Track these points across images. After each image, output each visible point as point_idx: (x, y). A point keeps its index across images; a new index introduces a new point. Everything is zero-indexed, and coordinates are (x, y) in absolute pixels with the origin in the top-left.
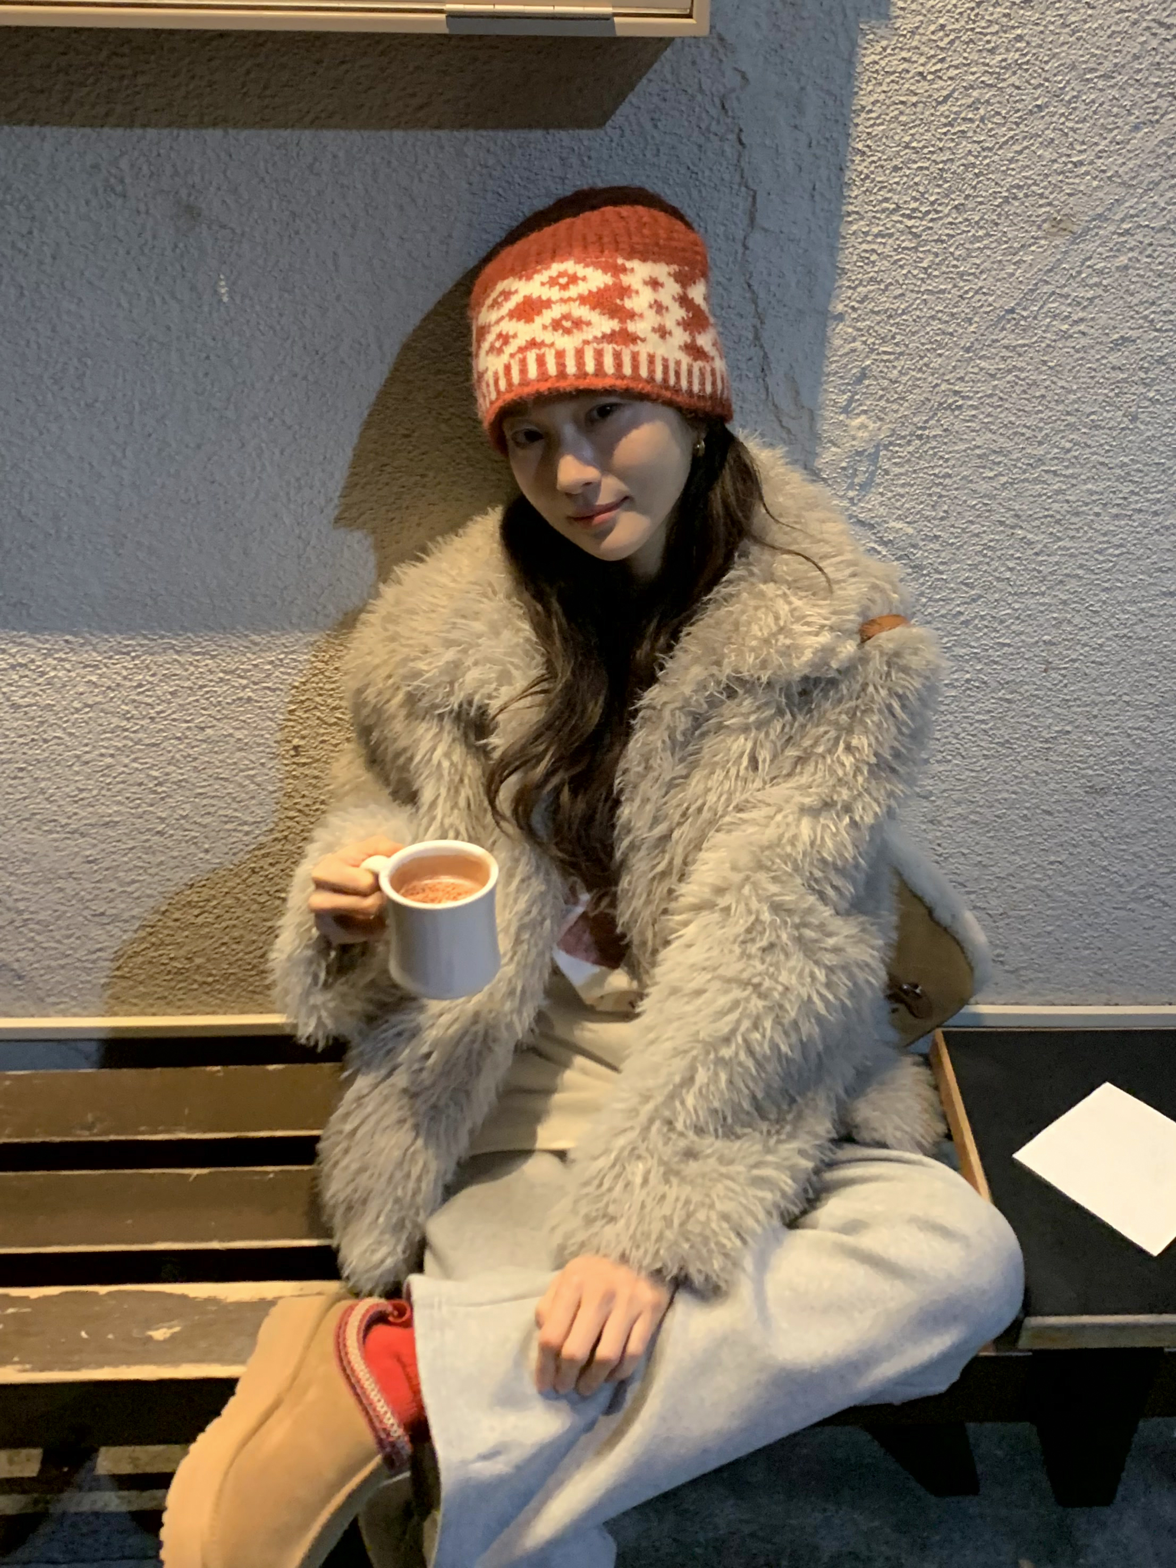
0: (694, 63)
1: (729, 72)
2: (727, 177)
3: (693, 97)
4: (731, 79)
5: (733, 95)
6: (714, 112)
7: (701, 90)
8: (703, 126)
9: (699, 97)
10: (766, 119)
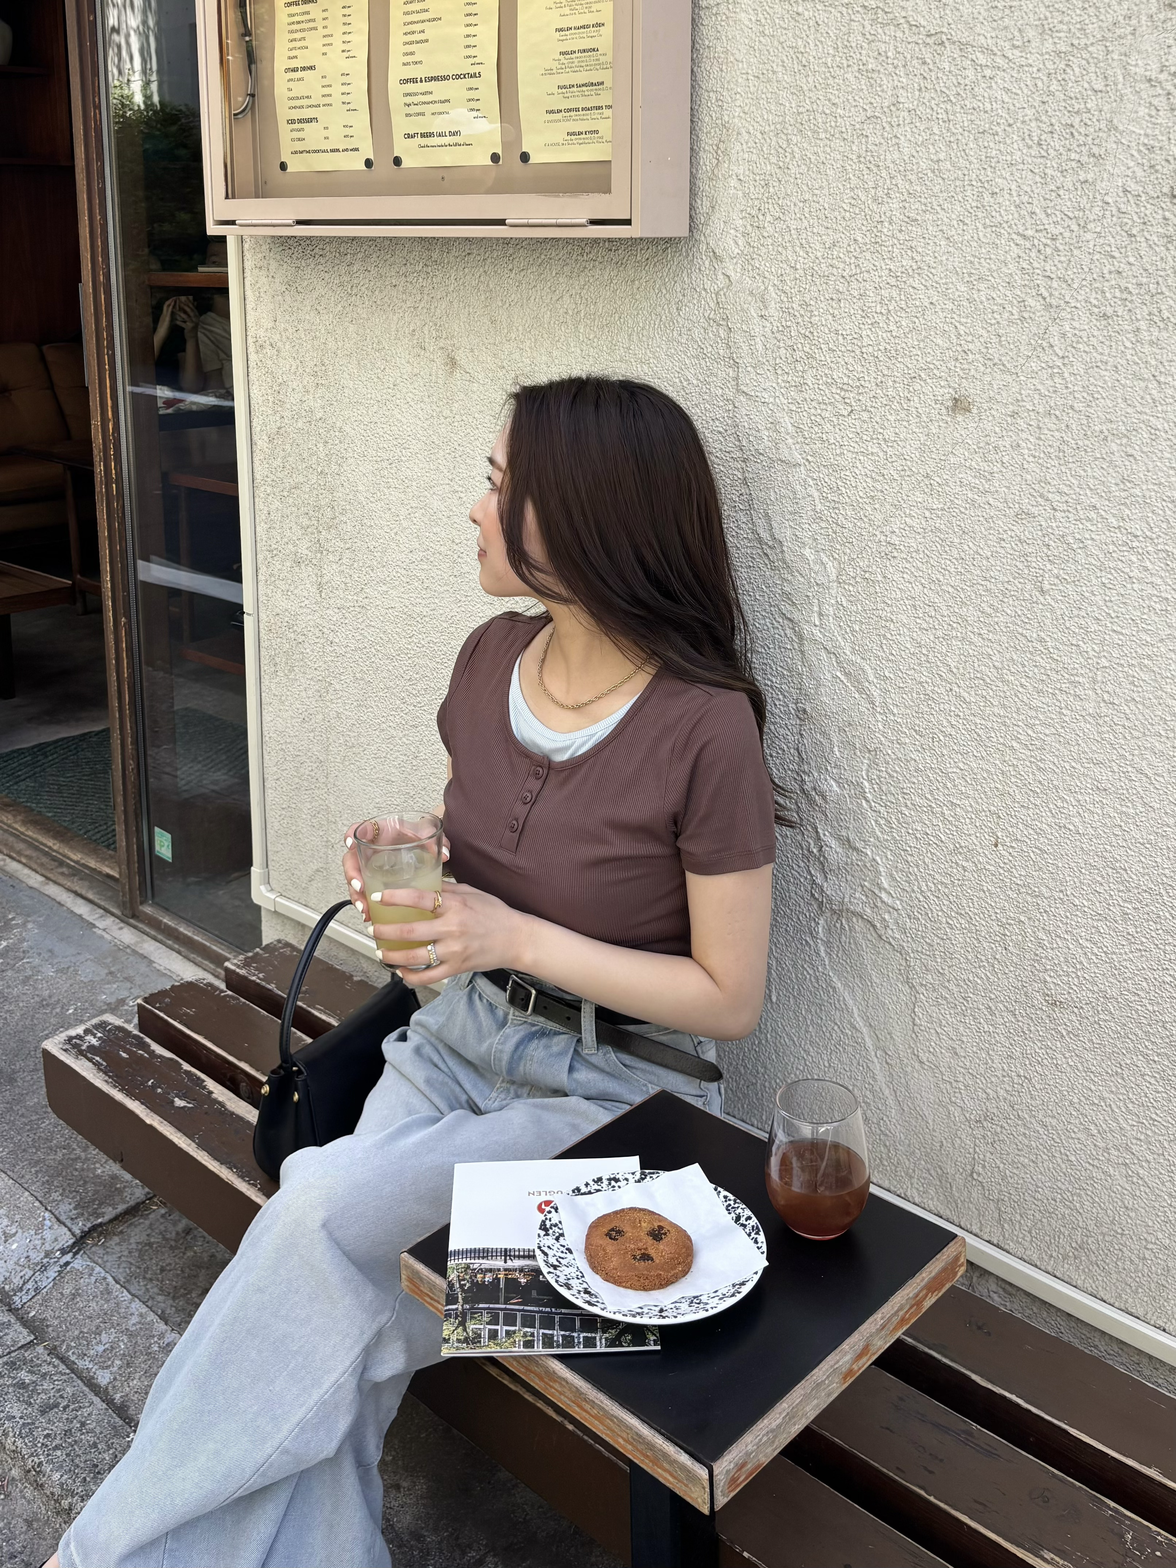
2: (721, 352)
4: (722, 281)
5: (722, 293)
6: (713, 305)
7: (705, 289)
10: (742, 310)
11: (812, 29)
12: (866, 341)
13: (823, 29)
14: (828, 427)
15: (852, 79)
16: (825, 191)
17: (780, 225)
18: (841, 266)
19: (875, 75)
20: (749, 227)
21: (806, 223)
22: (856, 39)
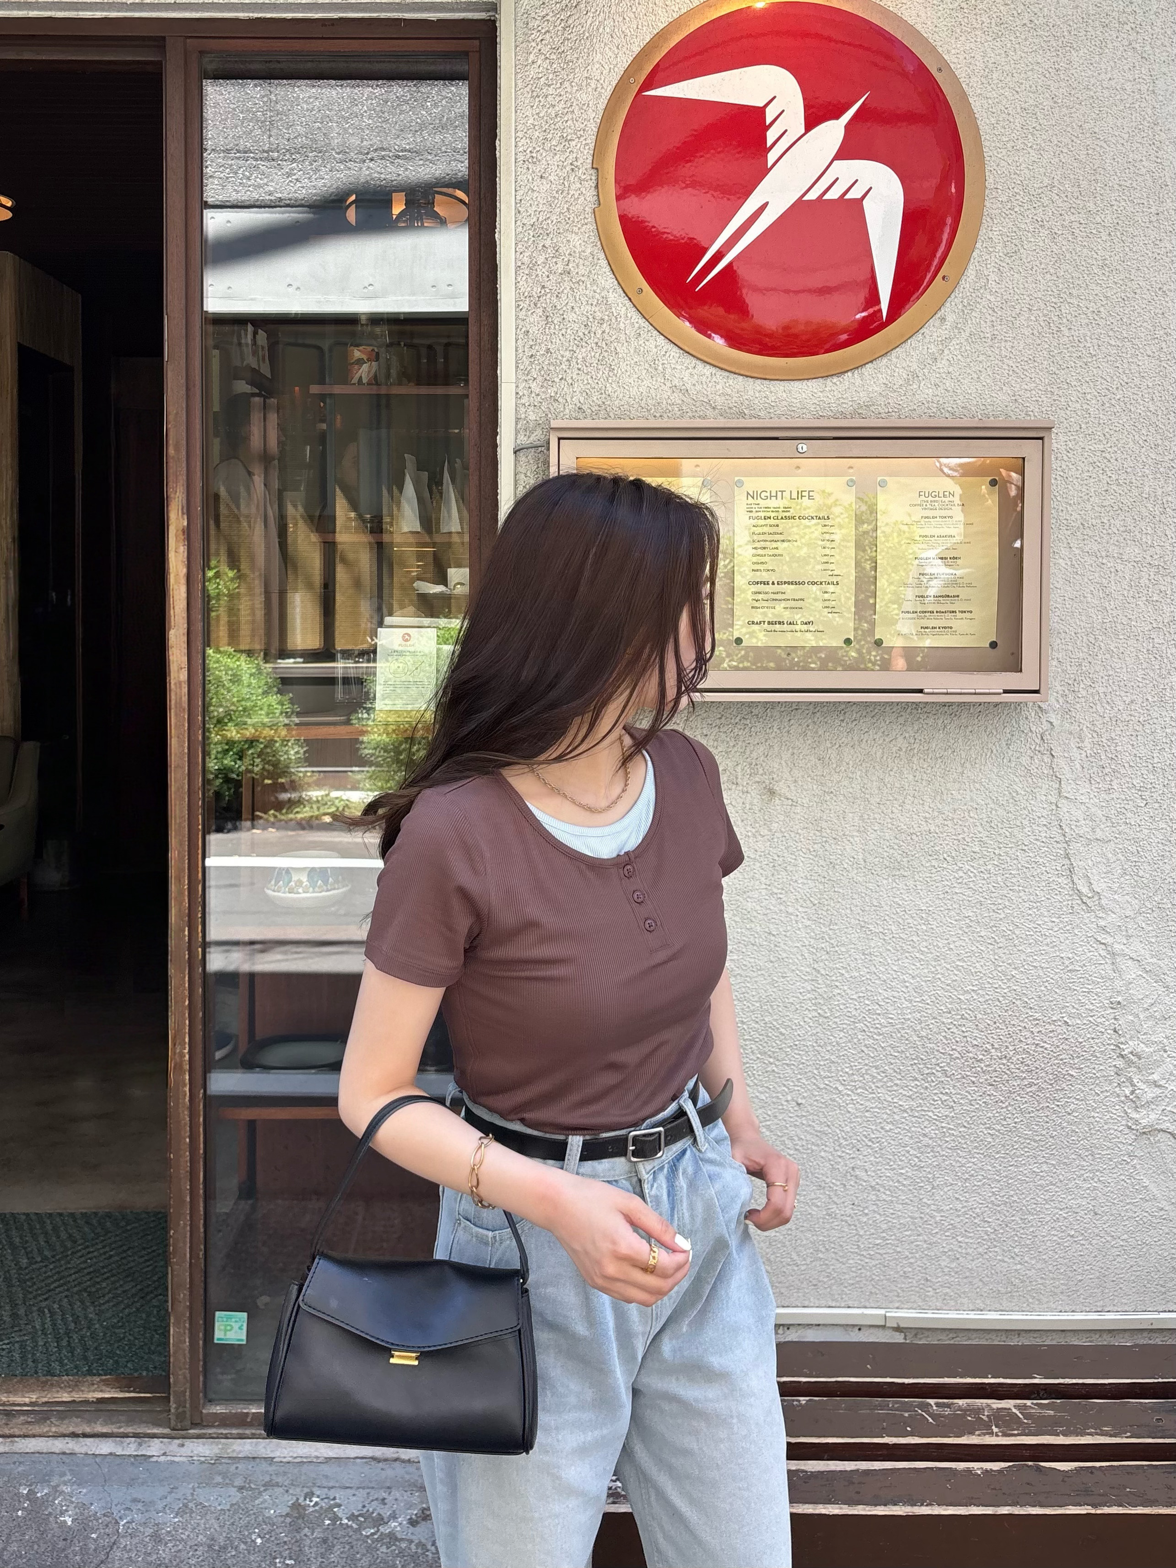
0: (1027, 718)
1: (1044, 723)
2: (1045, 772)
3: (1027, 734)
4: (1046, 726)
5: (1046, 733)
6: (1038, 741)
7: (1031, 731)
8: (1033, 747)
9: (1030, 734)
10: (1064, 744)
11: (1113, 574)
12: (1156, 760)
13: (1120, 574)
14: (1129, 815)
15: (1143, 606)
16: (1125, 670)
17: (1091, 690)
18: (1137, 714)
19: (1158, 604)
20: (1067, 691)
21: (1110, 689)
22: (1144, 581)
